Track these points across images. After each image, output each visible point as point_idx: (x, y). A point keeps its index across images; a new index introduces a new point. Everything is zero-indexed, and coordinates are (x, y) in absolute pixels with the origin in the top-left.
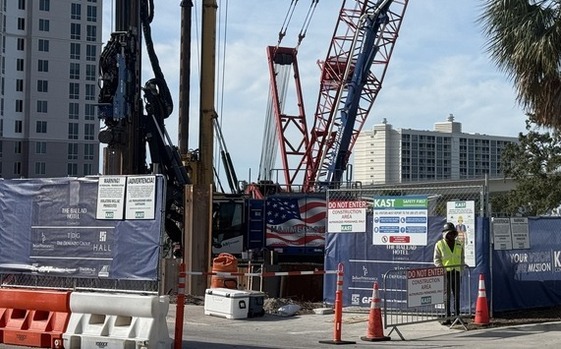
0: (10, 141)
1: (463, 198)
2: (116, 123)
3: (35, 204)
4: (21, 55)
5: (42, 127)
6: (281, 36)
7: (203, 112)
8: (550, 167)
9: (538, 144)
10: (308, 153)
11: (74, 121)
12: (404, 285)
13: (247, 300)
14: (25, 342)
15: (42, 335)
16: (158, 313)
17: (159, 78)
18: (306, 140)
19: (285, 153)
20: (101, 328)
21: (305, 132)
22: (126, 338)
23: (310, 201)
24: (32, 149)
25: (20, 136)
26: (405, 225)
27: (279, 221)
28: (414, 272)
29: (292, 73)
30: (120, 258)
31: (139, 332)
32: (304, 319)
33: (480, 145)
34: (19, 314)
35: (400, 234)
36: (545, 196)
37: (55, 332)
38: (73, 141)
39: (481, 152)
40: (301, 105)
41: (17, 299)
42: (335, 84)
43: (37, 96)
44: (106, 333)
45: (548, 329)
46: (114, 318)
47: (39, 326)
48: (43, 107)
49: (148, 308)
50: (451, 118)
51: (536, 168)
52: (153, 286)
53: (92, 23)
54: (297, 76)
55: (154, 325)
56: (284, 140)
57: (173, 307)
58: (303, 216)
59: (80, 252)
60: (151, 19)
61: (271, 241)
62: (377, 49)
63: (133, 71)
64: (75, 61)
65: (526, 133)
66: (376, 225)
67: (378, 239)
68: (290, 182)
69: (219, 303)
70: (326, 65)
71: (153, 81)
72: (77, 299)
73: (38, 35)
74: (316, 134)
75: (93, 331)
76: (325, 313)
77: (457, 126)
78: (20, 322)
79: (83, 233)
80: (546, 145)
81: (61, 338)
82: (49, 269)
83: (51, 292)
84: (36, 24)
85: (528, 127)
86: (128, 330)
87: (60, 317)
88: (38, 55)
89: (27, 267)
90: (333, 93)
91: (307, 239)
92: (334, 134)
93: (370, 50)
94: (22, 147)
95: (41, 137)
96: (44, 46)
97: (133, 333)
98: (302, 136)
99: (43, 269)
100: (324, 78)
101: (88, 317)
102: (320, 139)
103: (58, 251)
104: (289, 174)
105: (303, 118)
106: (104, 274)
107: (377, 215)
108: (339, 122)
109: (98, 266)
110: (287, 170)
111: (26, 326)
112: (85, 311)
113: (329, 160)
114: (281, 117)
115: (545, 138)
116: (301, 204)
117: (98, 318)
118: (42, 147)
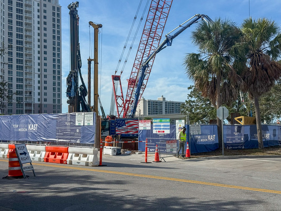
0: (37, 104)
1: (180, 119)
2: (72, 98)
3: (57, 121)
4: (39, 79)
5: (45, 100)
6: (116, 72)
7: (95, 95)
8: (195, 110)
9: (191, 104)
10: (124, 107)
11: (54, 98)
12: (165, 145)
13: (116, 150)
14: (55, 162)
15: (61, 160)
16: (95, 154)
17: (83, 85)
18: (123, 103)
19: (118, 107)
20: (78, 158)
21: (123, 101)
22: (86, 161)
23: (128, 121)
24: (43, 106)
25: (39, 103)
26: (163, 127)
27: (119, 126)
28: (168, 141)
29: (119, 83)
30: (83, 137)
31: (90, 159)
32: (133, 155)
33: (171, 104)
34: (53, 154)
35: (161, 130)
36: (194, 119)
37: (64, 159)
38: (54, 104)
39: (171, 106)
40: (122, 92)
41: (52, 149)
42: (132, 86)
43: (44, 91)
44: (79, 159)
45: (209, 159)
46: (82, 155)
47: (59, 157)
48: (45, 94)
49: (92, 152)
50: (162, 96)
51: (191, 111)
52: (93, 145)
53: (59, 70)
54: (120, 84)
55: (94, 157)
56: (117, 103)
57: (99, 152)
58: (126, 125)
59: (71, 135)
60: (81, 67)
61: (117, 132)
62: (145, 75)
63: (76, 82)
64: (54, 81)
65: (188, 100)
66: (154, 127)
67: (154, 132)
68: (119, 115)
69: (108, 151)
70: (129, 81)
71: (82, 86)
72: (71, 149)
73: (44, 73)
74: (127, 101)
75: (75, 159)
76: (139, 154)
77: (164, 99)
78: (53, 156)
79: (71, 130)
80: (194, 104)
81: (66, 161)
82: (62, 140)
83: (62, 147)
84: (43, 70)
85: (188, 98)
86: (86, 158)
87: (65, 155)
88: (44, 79)
89: (55, 140)
90: (132, 89)
91: (128, 132)
92: (133, 101)
93: (143, 76)
94: (40, 106)
95: (45, 103)
96: (45, 76)
97: (88, 159)
98: (122, 102)
99: (60, 140)
100: (129, 84)
101: (74, 154)
102: (128, 102)
103: (64, 135)
104: (119, 113)
105: (122, 96)
106: (78, 142)
107: (154, 124)
108: (134, 97)
109: (76, 139)
110: (118, 111)
111: (55, 157)
112: (73, 153)
113: (131, 108)
114: (116, 96)
115: (194, 102)
116: (126, 121)
117: (77, 155)
118: (46, 106)
